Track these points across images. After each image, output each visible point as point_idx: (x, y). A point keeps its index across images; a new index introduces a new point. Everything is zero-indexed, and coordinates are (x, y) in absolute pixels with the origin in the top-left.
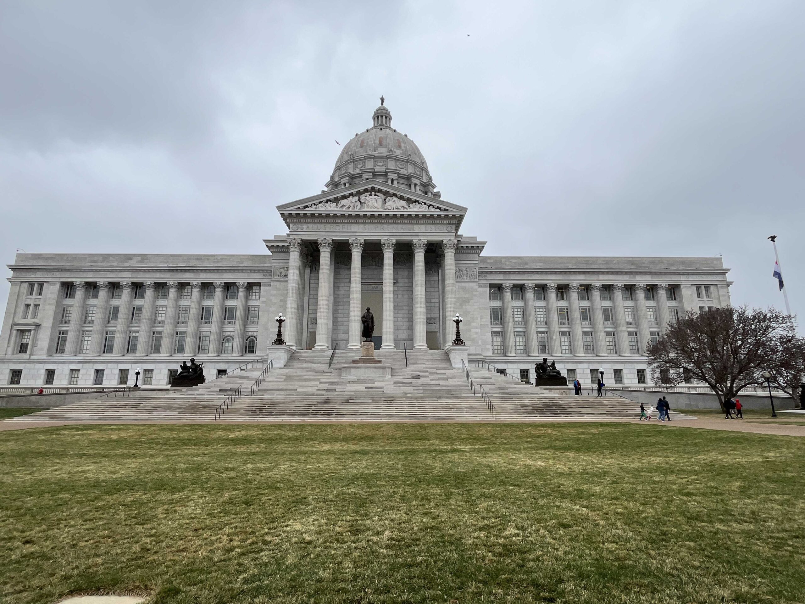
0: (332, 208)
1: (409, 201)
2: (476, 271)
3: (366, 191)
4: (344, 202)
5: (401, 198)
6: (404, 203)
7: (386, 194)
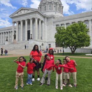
0: (17, 15)
1: (28, 10)
2: (52, 22)
3: (21, 10)
4: (18, 13)
5: (27, 10)
6: (27, 11)
7: (24, 9)
